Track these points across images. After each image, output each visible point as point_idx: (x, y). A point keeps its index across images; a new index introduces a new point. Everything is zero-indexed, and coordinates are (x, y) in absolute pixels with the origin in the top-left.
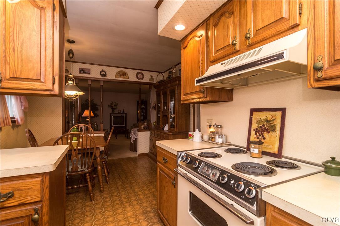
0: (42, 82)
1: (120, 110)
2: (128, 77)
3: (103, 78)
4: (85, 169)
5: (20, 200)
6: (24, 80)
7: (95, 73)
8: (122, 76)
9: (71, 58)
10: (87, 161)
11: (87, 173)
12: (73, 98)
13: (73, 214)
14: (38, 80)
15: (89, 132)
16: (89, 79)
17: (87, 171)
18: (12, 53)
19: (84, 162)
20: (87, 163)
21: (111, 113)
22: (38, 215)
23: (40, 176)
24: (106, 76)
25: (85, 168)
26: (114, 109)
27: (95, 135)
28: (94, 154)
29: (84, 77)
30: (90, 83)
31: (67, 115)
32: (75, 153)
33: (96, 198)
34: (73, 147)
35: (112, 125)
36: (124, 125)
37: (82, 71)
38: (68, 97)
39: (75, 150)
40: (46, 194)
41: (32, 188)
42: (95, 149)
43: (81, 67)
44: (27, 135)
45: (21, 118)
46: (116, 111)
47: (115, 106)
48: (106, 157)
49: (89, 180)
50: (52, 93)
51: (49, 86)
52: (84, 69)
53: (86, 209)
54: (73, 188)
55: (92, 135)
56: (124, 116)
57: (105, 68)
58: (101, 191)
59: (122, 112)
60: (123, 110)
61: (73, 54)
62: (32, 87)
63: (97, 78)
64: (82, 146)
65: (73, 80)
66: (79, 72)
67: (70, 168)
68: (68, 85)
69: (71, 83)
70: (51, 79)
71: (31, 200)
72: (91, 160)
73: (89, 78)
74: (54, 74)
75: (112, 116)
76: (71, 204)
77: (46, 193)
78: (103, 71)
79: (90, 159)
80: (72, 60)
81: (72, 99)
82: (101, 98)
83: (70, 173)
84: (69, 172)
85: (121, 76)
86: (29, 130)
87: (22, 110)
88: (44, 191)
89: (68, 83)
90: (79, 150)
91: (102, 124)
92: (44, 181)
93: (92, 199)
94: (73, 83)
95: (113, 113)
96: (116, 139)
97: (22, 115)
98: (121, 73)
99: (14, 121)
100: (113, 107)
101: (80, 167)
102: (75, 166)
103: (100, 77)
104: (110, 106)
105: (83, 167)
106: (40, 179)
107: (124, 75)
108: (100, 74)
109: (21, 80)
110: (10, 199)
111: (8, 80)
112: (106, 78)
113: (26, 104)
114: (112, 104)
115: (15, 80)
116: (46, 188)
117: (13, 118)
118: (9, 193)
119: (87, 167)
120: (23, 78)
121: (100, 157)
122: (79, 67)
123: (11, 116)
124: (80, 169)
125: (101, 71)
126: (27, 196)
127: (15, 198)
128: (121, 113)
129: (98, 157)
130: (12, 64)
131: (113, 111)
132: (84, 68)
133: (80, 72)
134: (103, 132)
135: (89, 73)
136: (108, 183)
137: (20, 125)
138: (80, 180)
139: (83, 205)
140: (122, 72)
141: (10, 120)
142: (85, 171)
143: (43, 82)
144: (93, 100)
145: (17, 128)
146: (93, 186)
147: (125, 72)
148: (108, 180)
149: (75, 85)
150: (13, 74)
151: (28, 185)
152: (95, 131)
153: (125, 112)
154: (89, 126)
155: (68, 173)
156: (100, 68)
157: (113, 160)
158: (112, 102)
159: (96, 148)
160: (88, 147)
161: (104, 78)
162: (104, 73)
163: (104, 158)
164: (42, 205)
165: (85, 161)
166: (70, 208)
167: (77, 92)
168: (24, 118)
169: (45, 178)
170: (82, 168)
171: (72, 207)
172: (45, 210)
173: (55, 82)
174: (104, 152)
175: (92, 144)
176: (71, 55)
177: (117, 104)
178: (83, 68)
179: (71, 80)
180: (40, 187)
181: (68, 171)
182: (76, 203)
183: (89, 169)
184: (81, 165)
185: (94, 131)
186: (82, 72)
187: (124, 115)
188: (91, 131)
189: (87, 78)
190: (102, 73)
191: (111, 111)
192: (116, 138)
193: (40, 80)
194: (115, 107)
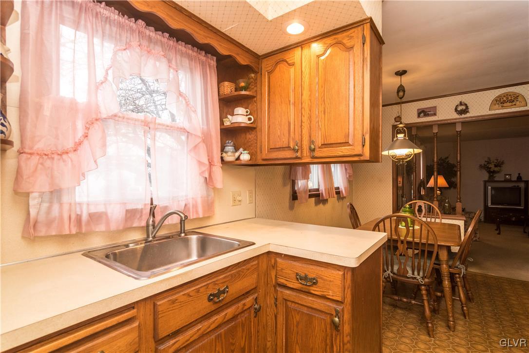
0: (350, 145)
1: (510, 175)
2: (523, 103)
3: (461, 117)
4: (418, 277)
5: (323, 292)
6: (333, 145)
7: (446, 110)
8: (508, 104)
9: (401, 98)
10: (422, 264)
11: (423, 285)
12: (403, 159)
13: (398, 341)
14: (346, 143)
15: (432, 215)
16: (435, 124)
17: (422, 282)
18: (323, 116)
19: (416, 264)
20: (422, 268)
21: (485, 182)
22: (338, 318)
23: (342, 270)
24: (468, 112)
25: (419, 275)
26: (494, 172)
27: (444, 221)
28: (434, 255)
29: (425, 122)
30: (435, 130)
31: (400, 185)
32: (402, 247)
33: (438, 335)
34: (399, 237)
35: (489, 204)
36: (520, 205)
37: (422, 112)
38: (397, 159)
39: (402, 242)
40: (348, 296)
41: (333, 281)
42: (436, 247)
43: (420, 108)
44: (349, 211)
45: (345, 188)
46: (499, 177)
47: (496, 166)
48: (461, 266)
49: (425, 297)
50: (362, 158)
51: (358, 150)
52: (425, 110)
53: (419, 346)
54: (401, 300)
55: (438, 221)
56: (520, 188)
57: (465, 98)
58: (449, 327)
59: (514, 178)
60: (519, 174)
61: (404, 91)
62: (341, 154)
63: (449, 120)
64: (413, 238)
65: (404, 132)
66: (416, 116)
67: (396, 268)
68: (397, 139)
69: (401, 136)
70: (360, 139)
71: (332, 296)
72: (430, 264)
73: (433, 123)
74: (364, 132)
75: (489, 187)
76: (396, 324)
77: (348, 294)
78: (461, 104)
79: (428, 262)
80: (404, 100)
81: (403, 162)
82: (457, 154)
83: (395, 276)
84: (394, 274)
85: (505, 105)
86: (351, 204)
87: (347, 178)
88: (346, 290)
89: (397, 137)
90: (409, 243)
91: (460, 202)
92: (346, 277)
93: (431, 333)
94: (405, 136)
95: (491, 180)
96: (499, 234)
97: (346, 184)
98: (505, 99)
99: (338, 193)
100: (491, 169)
101: (410, 272)
102: (403, 267)
103: (455, 116)
104: (485, 167)
105: (416, 273)
106: (341, 273)
107: (513, 101)
108: (456, 110)
109: (331, 146)
110: (314, 286)
111: (319, 148)
112: (468, 115)
113: (350, 171)
114: (489, 163)
115: (325, 147)
116: (348, 288)
117: (338, 188)
118: (314, 279)
119: (421, 273)
120: (332, 144)
121: (447, 264)
122: (418, 108)
123: (336, 185)
124: (410, 274)
125: (457, 106)
126: (329, 289)
127: (318, 286)
128: (513, 181)
129: (444, 262)
130: (323, 129)
131: (490, 177)
132: (426, 107)
133: (419, 116)
134: (461, 218)
135: (435, 114)
136: (467, 318)
137: (345, 197)
138: (414, 292)
139: (414, 334)
140: (507, 95)
141: (334, 191)
142: (418, 280)
143: (352, 146)
144: (448, 157)
145: (342, 200)
146: (434, 311)
147: (515, 94)
148: (466, 312)
149: (407, 138)
150: (324, 140)
151: (330, 277)
152: (446, 214)
153: (523, 179)
154: (435, 206)
155: (392, 275)
156: (455, 100)
157: (485, 276)
158: (489, 158)
159: (439, 245)
160: (424, 241)
161: (463, 116)
162: (464, 107)
163: (457, 267)
164: (344, 308)
165: (419, 264)
166: (394, 329)
167: (411, 150)
168: (349, 189)
169: (347, 274)
170: (413, 274)
171: (398, 330)
172: (347, 316)
173: (365, 143)
174: (458, 256)
175: (431, 237)
176: (401, 94)
177: (503, 163)
178: (423, 107)
179: (400, 133)
180: (341, 284)
181: (392, 272)
182: (405, 327)
183: (426, 280)
184: (412, 269)
185: (441, 214)
186: (422, 114)
187: (522, 185)
188: (437, 213)
189: (430, 123)
190: (460, 108)
191: (485, 176)
192: (497, 232)
193: (348, 142)
194: (497, 169)
